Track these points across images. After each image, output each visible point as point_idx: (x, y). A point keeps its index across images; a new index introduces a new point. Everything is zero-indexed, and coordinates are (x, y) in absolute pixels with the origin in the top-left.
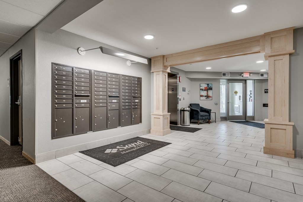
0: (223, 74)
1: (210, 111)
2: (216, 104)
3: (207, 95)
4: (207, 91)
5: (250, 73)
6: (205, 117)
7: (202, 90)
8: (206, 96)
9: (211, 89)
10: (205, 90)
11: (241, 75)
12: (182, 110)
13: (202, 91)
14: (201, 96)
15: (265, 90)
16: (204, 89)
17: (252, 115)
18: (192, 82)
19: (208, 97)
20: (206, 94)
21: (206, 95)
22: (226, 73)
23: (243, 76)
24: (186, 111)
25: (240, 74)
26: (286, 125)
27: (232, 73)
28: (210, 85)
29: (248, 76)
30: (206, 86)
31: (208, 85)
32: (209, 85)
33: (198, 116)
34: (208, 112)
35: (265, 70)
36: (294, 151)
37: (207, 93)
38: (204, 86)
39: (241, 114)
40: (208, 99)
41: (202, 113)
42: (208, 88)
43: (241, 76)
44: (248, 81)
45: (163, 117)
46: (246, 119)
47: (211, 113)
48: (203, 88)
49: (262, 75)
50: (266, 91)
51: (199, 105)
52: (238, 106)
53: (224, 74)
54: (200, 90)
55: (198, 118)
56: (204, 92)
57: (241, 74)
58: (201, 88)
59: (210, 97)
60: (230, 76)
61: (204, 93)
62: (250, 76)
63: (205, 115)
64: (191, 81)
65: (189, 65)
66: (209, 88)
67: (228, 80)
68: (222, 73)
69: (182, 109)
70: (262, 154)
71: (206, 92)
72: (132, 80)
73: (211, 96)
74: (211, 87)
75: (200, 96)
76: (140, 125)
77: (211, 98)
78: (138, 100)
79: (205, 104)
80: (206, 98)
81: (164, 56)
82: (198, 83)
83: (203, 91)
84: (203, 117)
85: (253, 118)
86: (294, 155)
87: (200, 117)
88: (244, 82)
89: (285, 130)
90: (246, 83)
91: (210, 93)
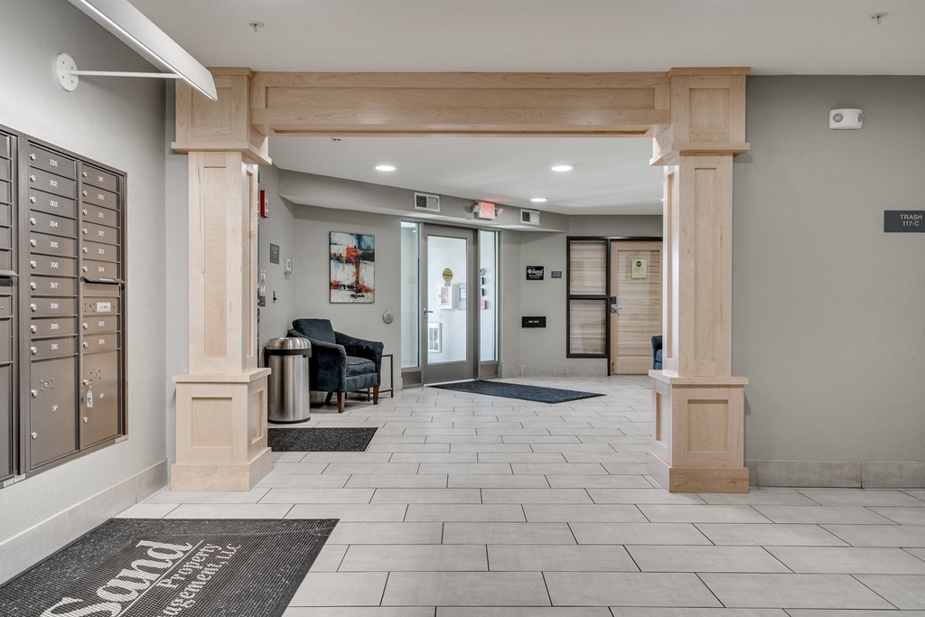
0: (417, 197)
1: (378, 350)
2: (388, 320)
3: (357, 282)
4: (357, 267)
5: (498, 206)
6: (364, 376)
7: (338, 259)
8: (350, 287)
9: (369, 256)
10: (348, 261)
11: (471, 210)
12: (275, 352)
13: (338, 264)
14: (335, 286)
15: (528, 268)
16: (344, 255)
17: (490, 358)
18: (297, 220)
19: (358, 289)
20: (354, 279)
21: (350, 280)
22: (427, 196)
23: (476, 215)
24: (295, 352)
25: (469, 205)
26: (729, 386)
27: (448, 200)
28: (367, 241)
29: (493, 216)
30: (353, 243)
31: (359, 237)
32: (365, 238)
33: (340, 374)
34: (371, 352)
35: (544, 200)
36: (747, 469)
37: (357, 273)
38: (344, 243)
39: (461, 355)
40: (359, 300)
41: (352, 362)
42: (360, 252)
43: (472, 215)
44: (482, 234)
45: (250, 389)
46: (475, 374)
47: (381, 356)
48: (341, 252)
49: (526, 217)
50: (530, 271)
51: (326, 323)
52: (437, 326)
53: (422, 202)
54: (331, 258)
55: (340, 384)
56: (343, 270)
57: (471, 205)
58: (333, 252)
59: (367, 291)
60: (438, 210)
61: (344, 274)
62: (496, 215)
63: (362, 367)
64: (296, 217)
65: (327, 139)
66: (363, 256)
67: (425, 224)
68: (416, 194)
69: (277, 346)
70: (666, 495)
71: (350, 268)
72: (81, 180)
73: (371, 287)
74: (369, 248)
75: (331, 285)
76: (120, 445)
77: (369, 294)
78: (109, 305)
79: (351, 320)
80: (353, 296)
81: (252, 76)
82: (320, 229)
83: (341, 265)
84: (357, 377)
85: (495, 368)
86: (748, 482)
87: (346, 378)
88: (470, 235)
89: (726, 402)
90: (476, 241)
91: (368, 273)
